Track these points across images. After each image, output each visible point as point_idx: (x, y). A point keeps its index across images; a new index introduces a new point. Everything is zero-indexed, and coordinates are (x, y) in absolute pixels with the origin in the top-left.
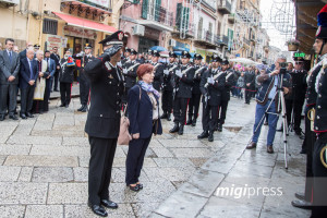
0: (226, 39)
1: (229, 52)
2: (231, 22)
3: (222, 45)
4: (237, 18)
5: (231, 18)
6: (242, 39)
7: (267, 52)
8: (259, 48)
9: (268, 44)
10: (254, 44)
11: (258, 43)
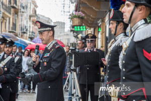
8: (23, 18)
9: (35, 11)
10: (16, 13)
11: (22, 10)
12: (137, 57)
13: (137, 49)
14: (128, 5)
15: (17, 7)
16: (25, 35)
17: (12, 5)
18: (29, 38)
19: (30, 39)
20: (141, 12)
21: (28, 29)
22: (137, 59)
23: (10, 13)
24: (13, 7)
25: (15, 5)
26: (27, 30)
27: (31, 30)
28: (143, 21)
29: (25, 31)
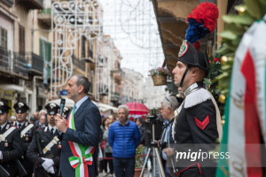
0: (37, 61)
1: (47, 87)
2: (45, 25)
3: (31, 75)
4: (57, 18)
5: (44, 16)
6: (69, 59)
7: (118, 81)
8: (102, 74)
9: (119, 65)
10: (92, 68)
11: (101, 64)
12: (189, 126)
13: (189, 118)
14: (180, 66)
15: (93, 61)
16: (106, 97)
17: (86, 58)
18: (112, 101)
19: (112, 104)
20: (194, 75)
21: (110, 90)
22: (188, 129)
23: (84, 70)
24: (88, 61)
25: (90, 58)
26: (107, 91)
27: (114, 90)
28: (196, 85)
29: (104, 92)
